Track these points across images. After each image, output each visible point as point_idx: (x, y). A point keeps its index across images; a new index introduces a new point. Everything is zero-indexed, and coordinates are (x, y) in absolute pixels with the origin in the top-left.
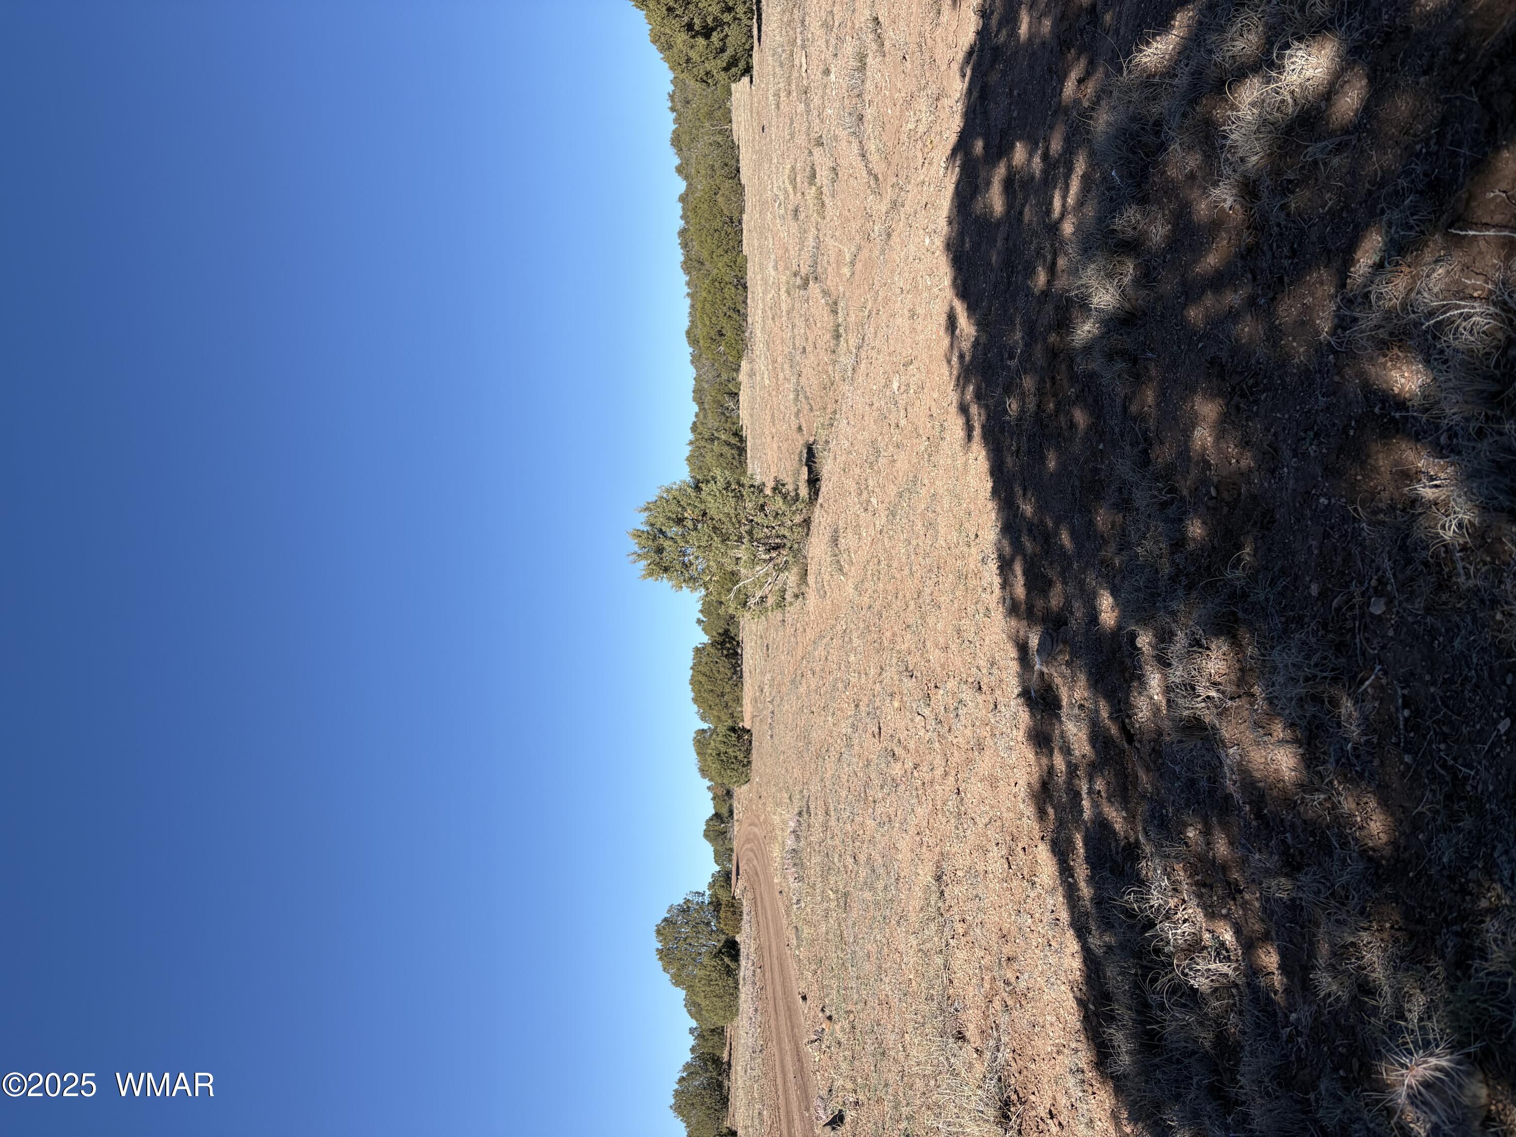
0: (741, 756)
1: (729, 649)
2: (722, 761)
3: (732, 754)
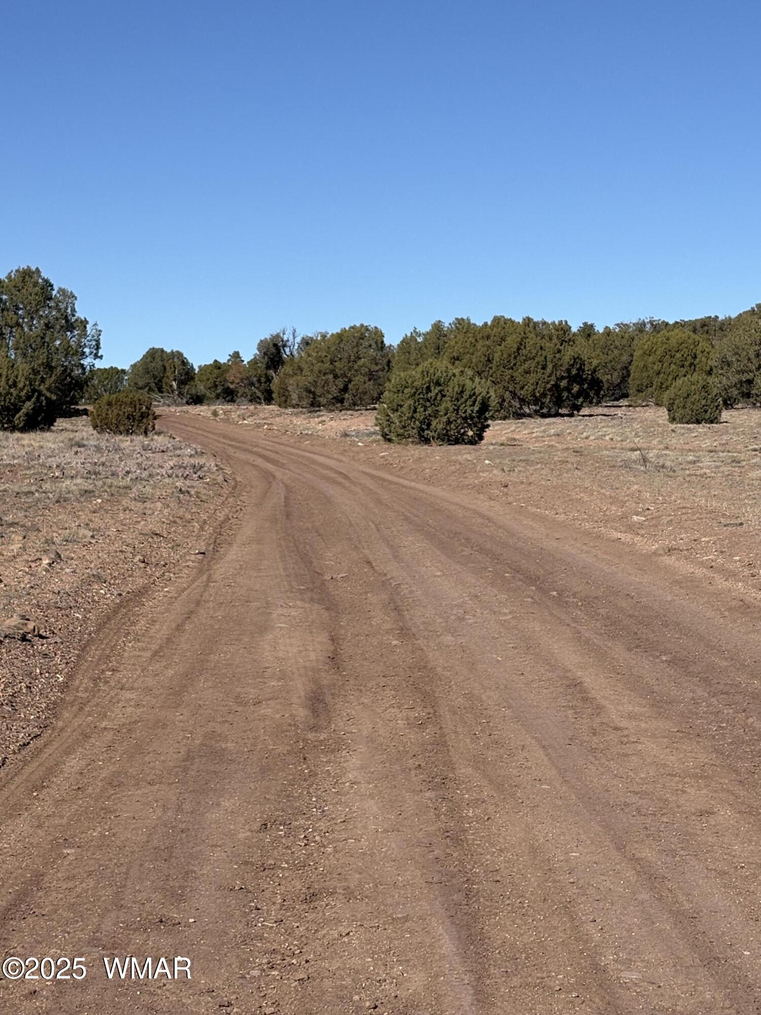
0: (438, 424)
1: (568, 389)
2: (428, 389)
3: (442, 408)
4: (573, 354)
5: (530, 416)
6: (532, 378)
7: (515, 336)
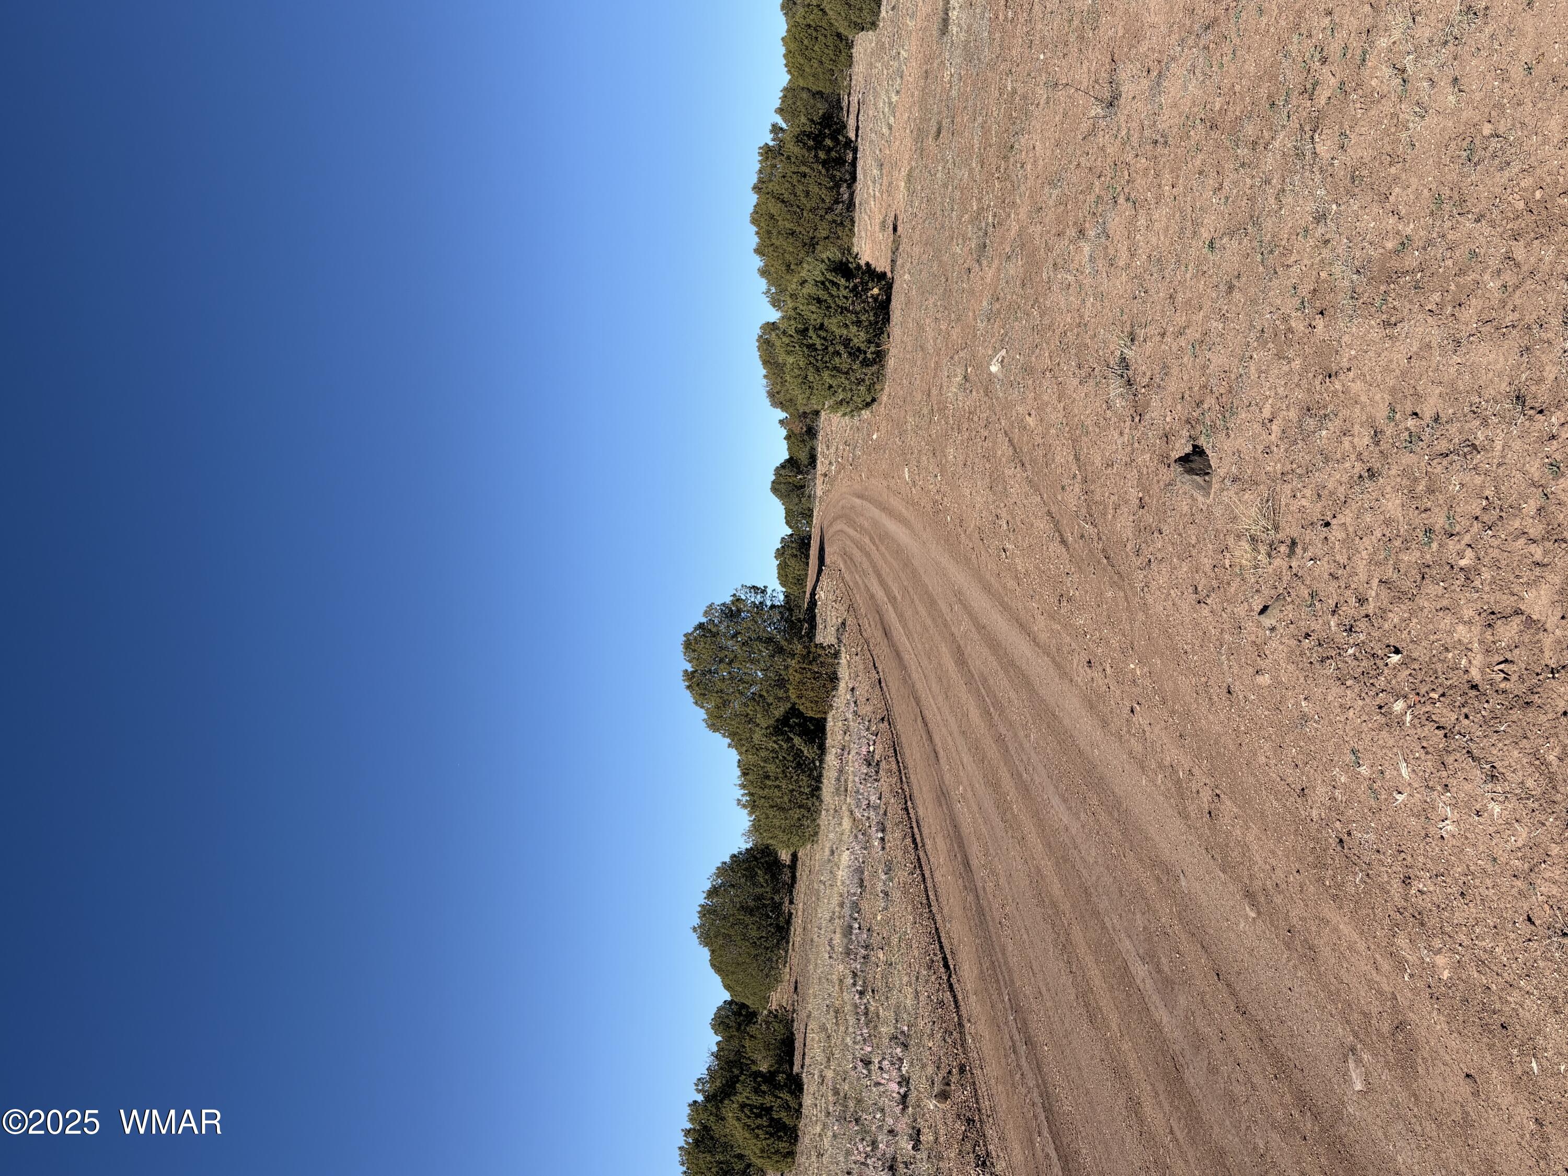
4: (792, 144)
5: (852, 195)
6: (813, 189)
7: (770, 205)
